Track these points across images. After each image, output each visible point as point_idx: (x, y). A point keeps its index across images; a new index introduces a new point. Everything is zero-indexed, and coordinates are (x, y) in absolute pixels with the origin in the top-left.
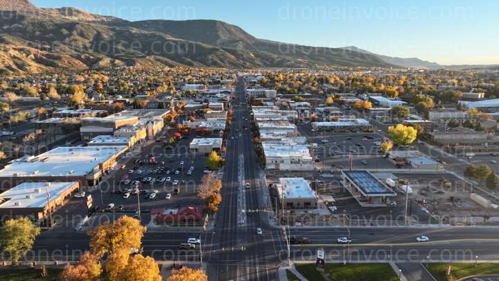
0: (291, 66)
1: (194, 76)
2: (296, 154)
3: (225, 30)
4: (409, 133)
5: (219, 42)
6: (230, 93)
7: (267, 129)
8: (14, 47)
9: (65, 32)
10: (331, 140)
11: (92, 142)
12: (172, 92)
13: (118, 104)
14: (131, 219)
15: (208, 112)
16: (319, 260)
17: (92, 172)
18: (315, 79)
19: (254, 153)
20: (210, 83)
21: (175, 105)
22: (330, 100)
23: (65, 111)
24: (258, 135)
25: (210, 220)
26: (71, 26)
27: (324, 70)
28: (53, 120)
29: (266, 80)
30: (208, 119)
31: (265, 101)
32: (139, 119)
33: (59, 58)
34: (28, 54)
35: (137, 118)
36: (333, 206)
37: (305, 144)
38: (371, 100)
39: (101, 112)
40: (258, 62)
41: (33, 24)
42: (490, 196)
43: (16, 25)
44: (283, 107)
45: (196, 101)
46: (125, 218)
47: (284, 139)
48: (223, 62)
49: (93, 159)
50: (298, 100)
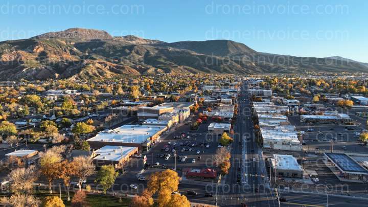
0: (285, 72)
1: (210, 80)
2: (288, 138)
3: (233, 47)
5: (229, 55)
6: (236, 92)
7: (265, 119)
8: (98, 61)
9: (128, 51)
11: (145, 123)
12: (195, 91)
13: (160, 98)
15: (220, 105)
18: (305, 82)
20: (222, 85)
21: (198, 100)
22: (316, 99)
23: (127, 102)
24: (258, 123)
26: (131, 47)
27: (312, 75)
28: (121, 108)
29: (264, 83)
30: (221, 110)
31: (263, 98)
33: (123, 68)
34: (106, 65)
35: (173, 108)
36: (315, 178)
37: (295, 131)
38: (352, 99)
39: (150, 103)
40: (258, 69)
41: (109, 47)
43: (99, 48)
44: (277, 103)
45: (212, 98)
47: (277, 127)
48: (232, 70)
49: (146, 133)
50: (289, 98)
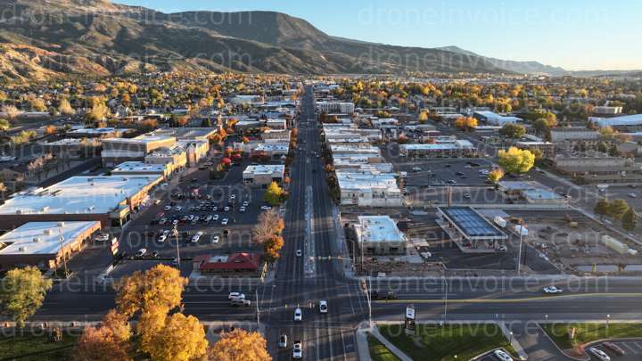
0: (374, 72)
1: (247, 85)
2: (381, 186)
3: (287, 24)
4: (525, 158)
5: (280, 40)
6: (294, 106)
7: (342, 153)
8: (14, 46)
9: (80, 27)
10: (424, 167)
11: (116, 170)
12: (219, 105)
13: (149, 120)
14: (167, 269)
15: (266, 131)
16: (408, 319)
17: (118, 209)
18: (405, 89)
19: (326, 184)
20: (268, 94)
21: (224, 122)
23: (81, 130)
24: (330, 161)
25: (270, 269)
26: (88, 20)
27: (415, 76)
28: (66, 142)
29: (340, 90)
30: (266, 140)
31: (339, 117)
32: (177, 140)
33: (73, 62)
34: (32, 54)
35: (174, 139)
36: (425, 251)
37: (392, 172)
38: (476, 116)
39: (127, 130)
40: (330, 66)
41: (37, 17)
42: (627, 239)
43: (15, 18)
44: (362, 125)
45: (250, 118)
46: (160, 267)
47: (363, 167)
48: (286, 66)
49: (118, 191)
50: (382, 116)
